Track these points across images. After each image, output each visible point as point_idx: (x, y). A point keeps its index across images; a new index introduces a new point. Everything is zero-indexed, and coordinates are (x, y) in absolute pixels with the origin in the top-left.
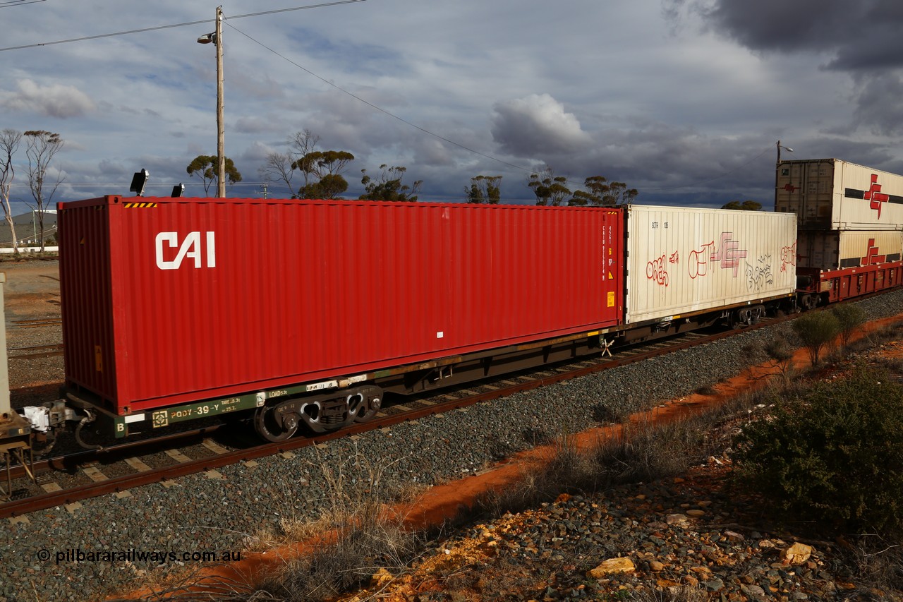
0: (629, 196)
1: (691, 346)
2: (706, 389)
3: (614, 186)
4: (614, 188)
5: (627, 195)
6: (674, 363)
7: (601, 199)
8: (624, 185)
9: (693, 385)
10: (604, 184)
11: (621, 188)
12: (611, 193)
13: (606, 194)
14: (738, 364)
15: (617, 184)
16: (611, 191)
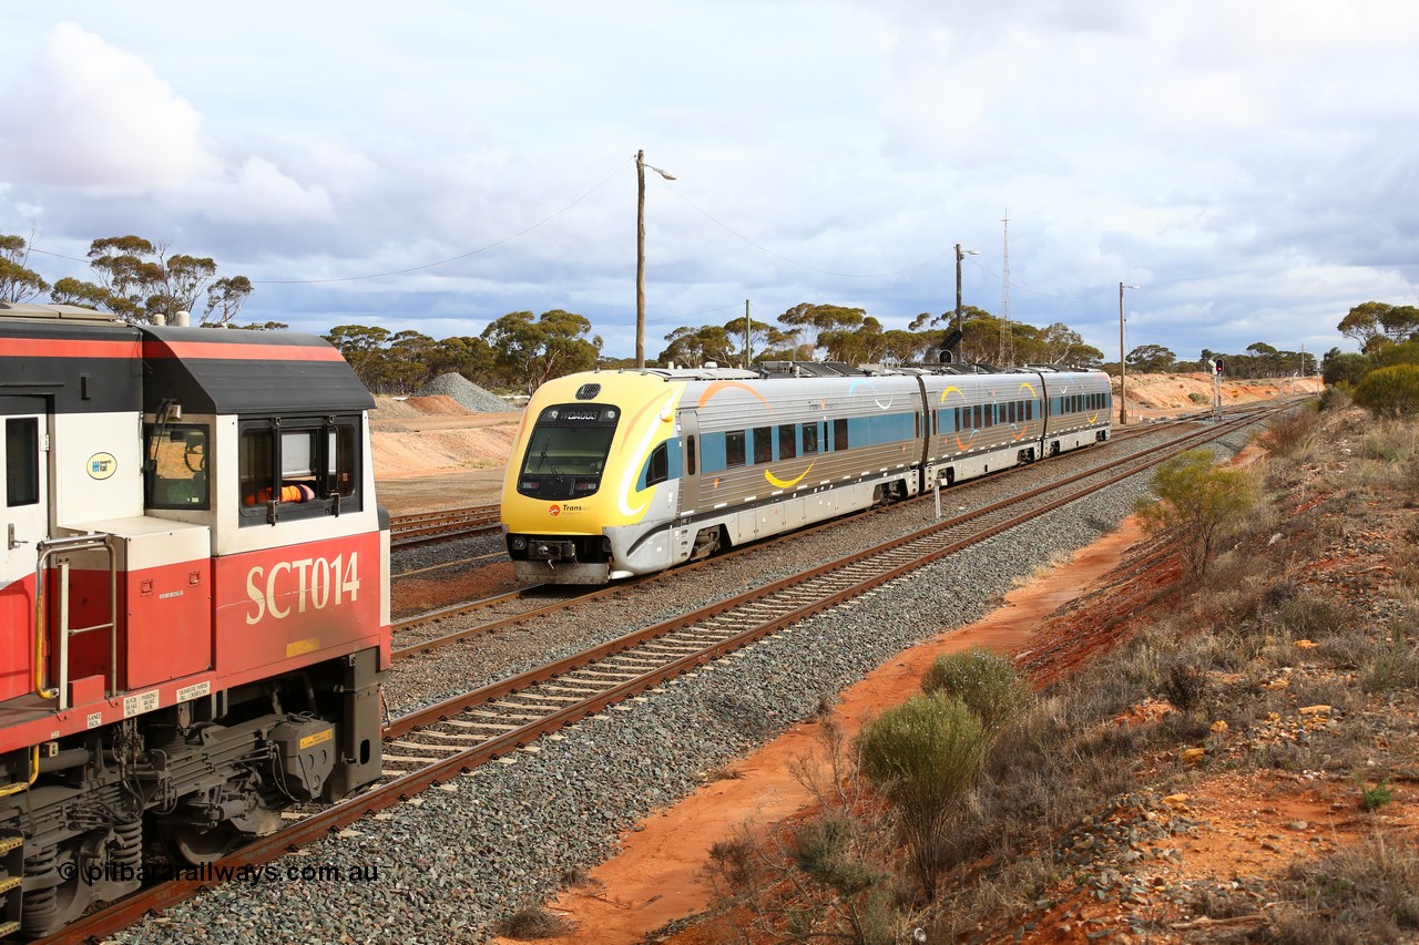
0: (227, 295)
1: (466, 770)
2: (533, 919)
3: (181, 265)
4: (178, 272)
5: (220, 292)
6: (423, 839)
7: (142, 305)
8: (208, 264)
9: (486, 907)
10: (146, 259)
11: (200, 271)
12: (172, 286)
13: (154, 289)
14: (609, 814)
15: (187, 261)
16: (171, 281)
